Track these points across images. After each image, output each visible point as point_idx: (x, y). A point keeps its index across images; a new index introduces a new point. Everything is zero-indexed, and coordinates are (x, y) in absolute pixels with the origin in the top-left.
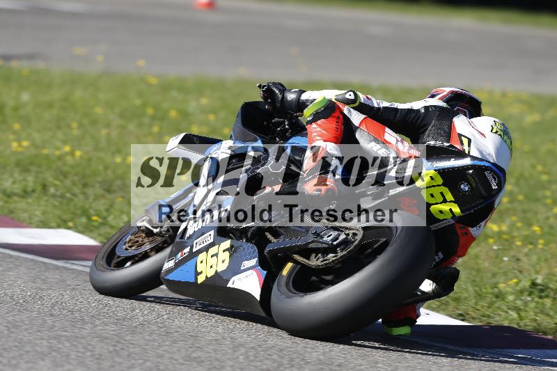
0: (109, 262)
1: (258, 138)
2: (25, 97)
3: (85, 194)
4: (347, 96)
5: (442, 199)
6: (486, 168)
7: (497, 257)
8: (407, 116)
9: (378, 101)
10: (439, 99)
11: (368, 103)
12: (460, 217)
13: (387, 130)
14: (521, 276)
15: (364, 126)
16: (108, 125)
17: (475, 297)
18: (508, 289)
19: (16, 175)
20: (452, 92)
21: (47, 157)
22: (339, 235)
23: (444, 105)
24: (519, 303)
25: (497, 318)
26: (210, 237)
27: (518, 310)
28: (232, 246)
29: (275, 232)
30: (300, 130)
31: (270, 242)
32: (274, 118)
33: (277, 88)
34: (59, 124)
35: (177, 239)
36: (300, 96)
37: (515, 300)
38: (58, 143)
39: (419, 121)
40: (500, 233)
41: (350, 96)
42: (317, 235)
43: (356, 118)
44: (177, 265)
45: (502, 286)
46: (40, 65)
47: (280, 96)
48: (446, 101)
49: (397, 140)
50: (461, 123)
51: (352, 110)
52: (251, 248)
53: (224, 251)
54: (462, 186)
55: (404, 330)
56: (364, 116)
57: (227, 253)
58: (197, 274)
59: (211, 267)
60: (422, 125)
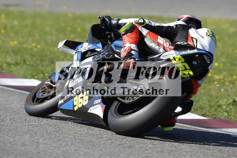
1: (100, 42)
2: (16, 22)
3: (42, 64)
4: (140, 21)
5: (184, 68)
6: (204, 54)
7: (218, 90)
8: (167, 29)
9: (154, 23)
10: (182, 21)
11: (150, 24)
12: (193, 76)
13: (159, 37)
14: (229, 98)
15: (148, 36)
16: (51, 35)
17: (209, 107)
18: (224, 103)
19: (12, 56)
20: (188, 17)
21: (25, 48)
24: (228, 109)
25: (219, 116)
27: (227, 112)
30: (119, 37)
32: (106, 32)
33: (107, 18)
34: (30, 34)
36: (118, 21)
37: (226, 108)
38: (30, 43)
39: (173, 32)
40: (220, 79)
41: (141, 21)
43: (145, 32)
44: (65, 102)
45: (221, 102)
46: (22, 9)
48: (185, 22)
49: (164, 42)
50: (192, 32)
51: (142, 28)
54: (193, 62)
56: (148, 31)
57: (87, 97)
58: (74, 106)
59: (80, 103)
60: (174, 33)
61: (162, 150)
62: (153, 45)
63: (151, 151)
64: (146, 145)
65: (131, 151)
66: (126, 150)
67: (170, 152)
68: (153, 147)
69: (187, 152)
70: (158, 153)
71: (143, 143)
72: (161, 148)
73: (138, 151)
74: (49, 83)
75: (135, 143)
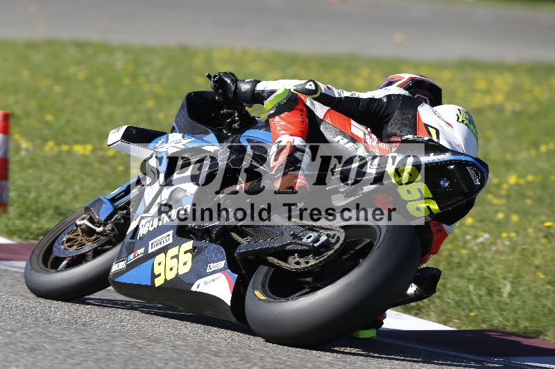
0: (45, 262)
1: (210, 131)
4: (308, 87)
6: (467, 163)
8: (370, 106)
9: (339, 91)
10: (399, 86)
11: (329, 93)
13: (353, 122)
15: (329, 119)
20: (412, 79)
22: (320, 236)
23: (406, 93)
26: (168, 237)
28: (194, 248)
29: (242, 231)
31: (239, 244)
32: (223, 109)
33: (228, 77)
35: (127, 239)
36: (255, 86)
39: (382, 111)
41: (311, 86)
42: (295, 236)
43: (320, 110)
44: (130, 267)
47: (233, 88)
48: (406, 89)
49: (365, 134)
50: (425, 113)
51: (315, 102)
52: (216, 249)
53: (186, 252)
54: (442, 182)
55: (370, 333)
56: (328, 108)
57: (189, 255)
58: (154, 276)
59: (171, 269)
60: (385, 114)
61: (108, 357)
62: (341, 141)
63: (81, 359)
64: (71, 345)
65: (33, 359)
66: (23, 357)
67: (125, 361)
68: (87, 349)
69: (166, 360)
70: (99, 363)
71: (63, 341)
72: (106, 352)
73: (51, 360)
74: (86, 222)
75: (43, 340)
